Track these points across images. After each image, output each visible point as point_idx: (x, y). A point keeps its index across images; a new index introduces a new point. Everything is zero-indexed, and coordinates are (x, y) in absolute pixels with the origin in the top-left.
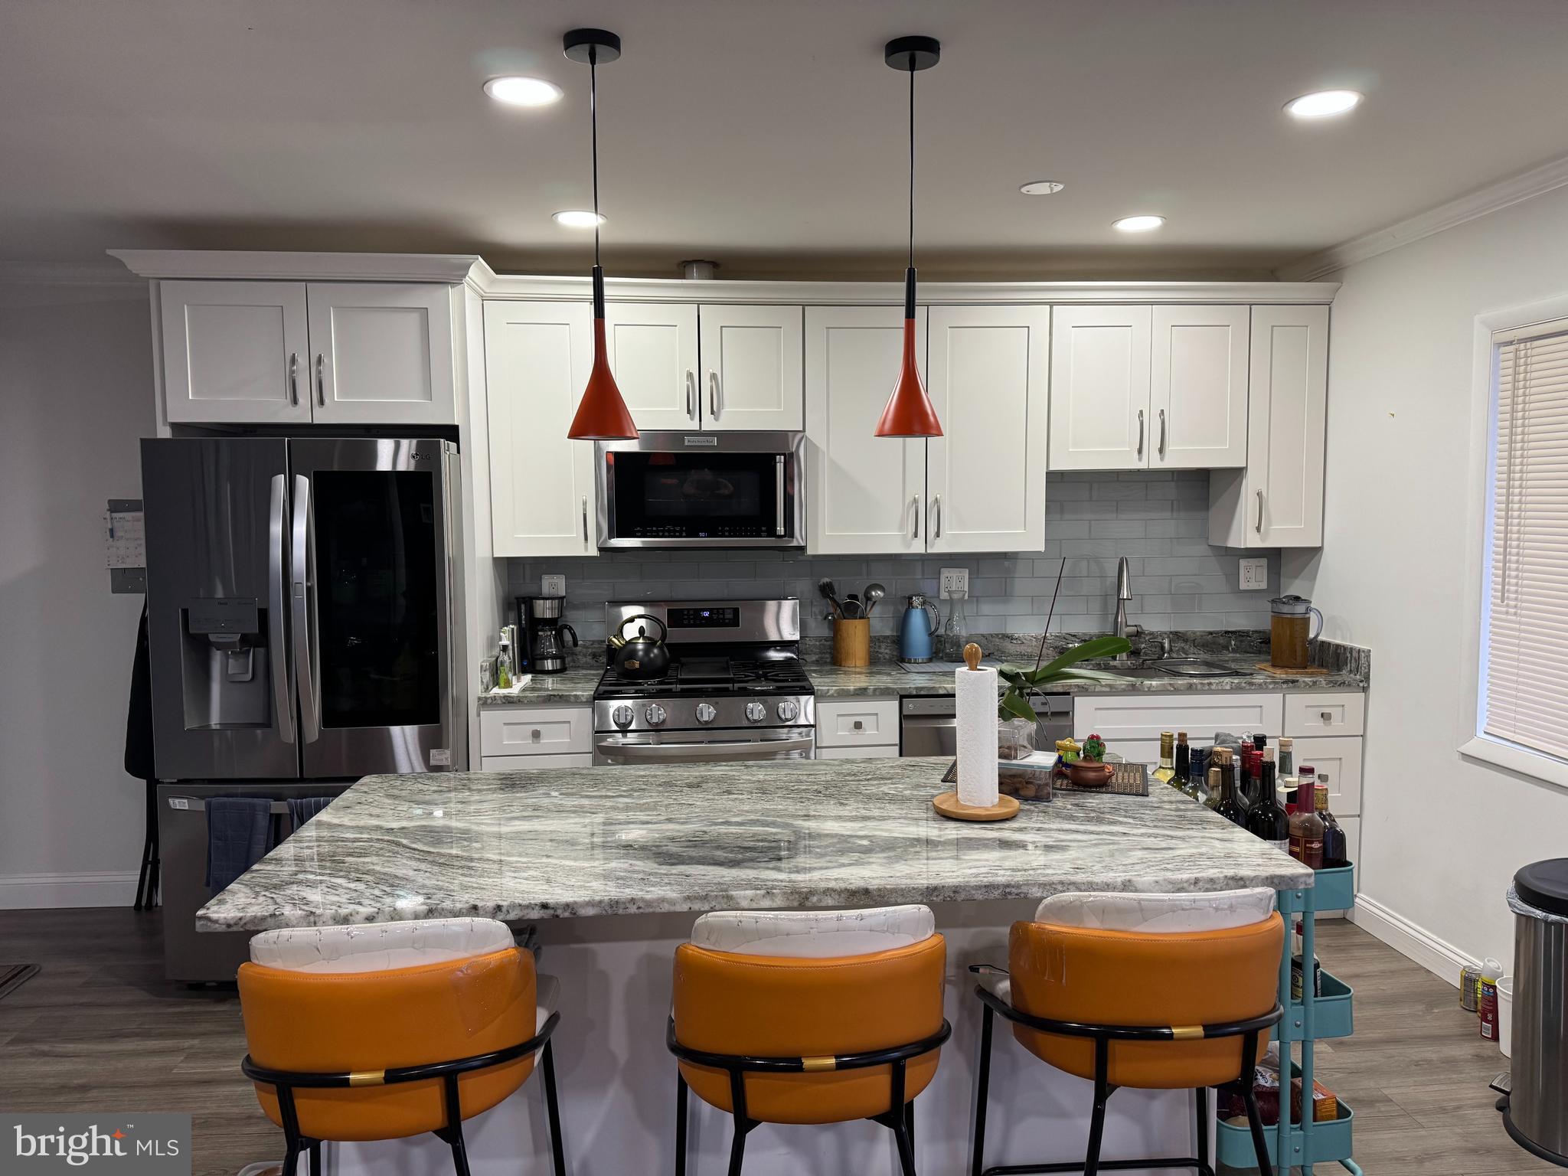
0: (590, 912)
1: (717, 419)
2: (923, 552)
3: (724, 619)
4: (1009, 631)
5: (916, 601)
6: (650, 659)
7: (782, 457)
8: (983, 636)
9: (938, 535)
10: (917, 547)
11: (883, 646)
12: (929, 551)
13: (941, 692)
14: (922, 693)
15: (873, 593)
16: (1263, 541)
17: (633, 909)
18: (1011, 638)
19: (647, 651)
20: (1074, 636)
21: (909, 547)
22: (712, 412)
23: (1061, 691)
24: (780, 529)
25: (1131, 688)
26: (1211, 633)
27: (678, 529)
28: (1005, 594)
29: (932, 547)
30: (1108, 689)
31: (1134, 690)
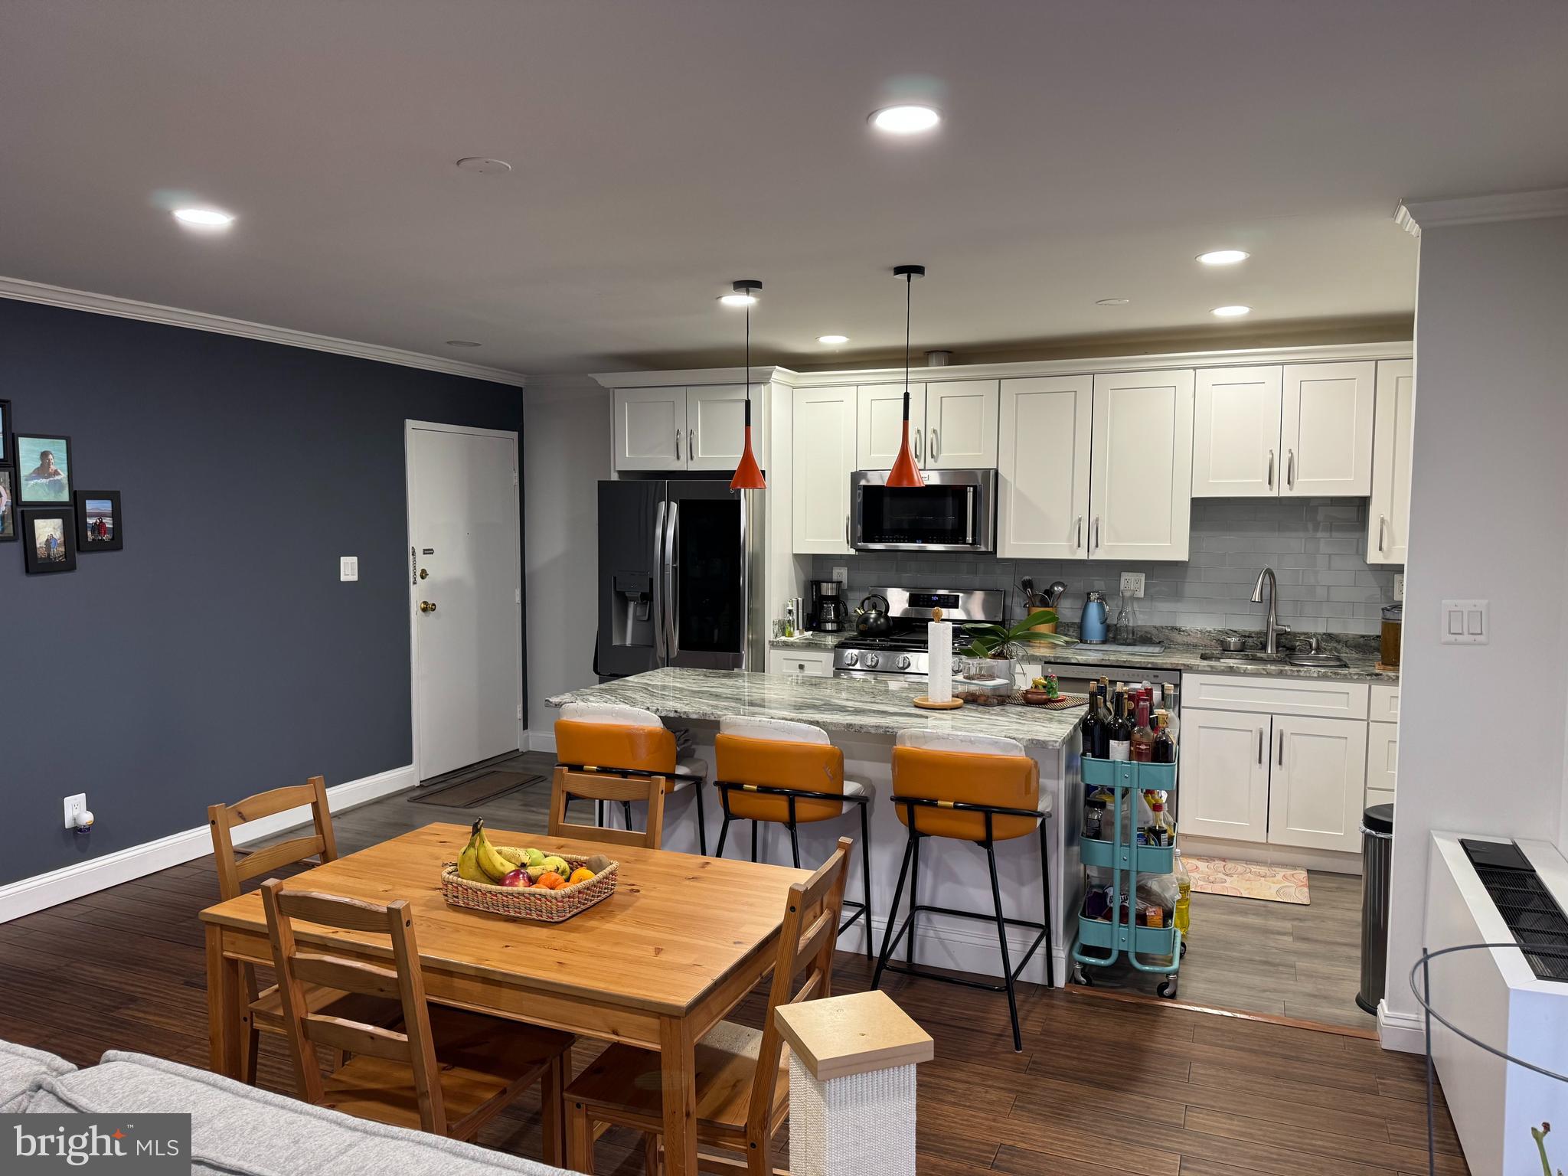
0: (694, 716)
1: (936, 461)
2: (1086, 558)
3: (948, 603)
4: (1178, 625)
5: (1093, 596)
6: (877, 625)
7: (972, 488)
8: (1155, 627)
9: (1097, 546)
10: (1081, 555)
11: (1071, 630)
12: (1090, 558)
13: (1073, 661)
14: (1058, 661)
15: (1056, 589)
16: (1386, 558)
17: (712, 718)
18: (1179, 630)
19: (876, 620)
20: (1235, 631)
21: (1075, 553)
22: (932, 456)
23: (1170, 667)
24: (969, 539)
25: (1229, 670)
26: (1363, 636)
27: (902, 537)
28: (1177, 595)
29: (1092, 555)
30: (1209, 669)
31: (1231, 671)
